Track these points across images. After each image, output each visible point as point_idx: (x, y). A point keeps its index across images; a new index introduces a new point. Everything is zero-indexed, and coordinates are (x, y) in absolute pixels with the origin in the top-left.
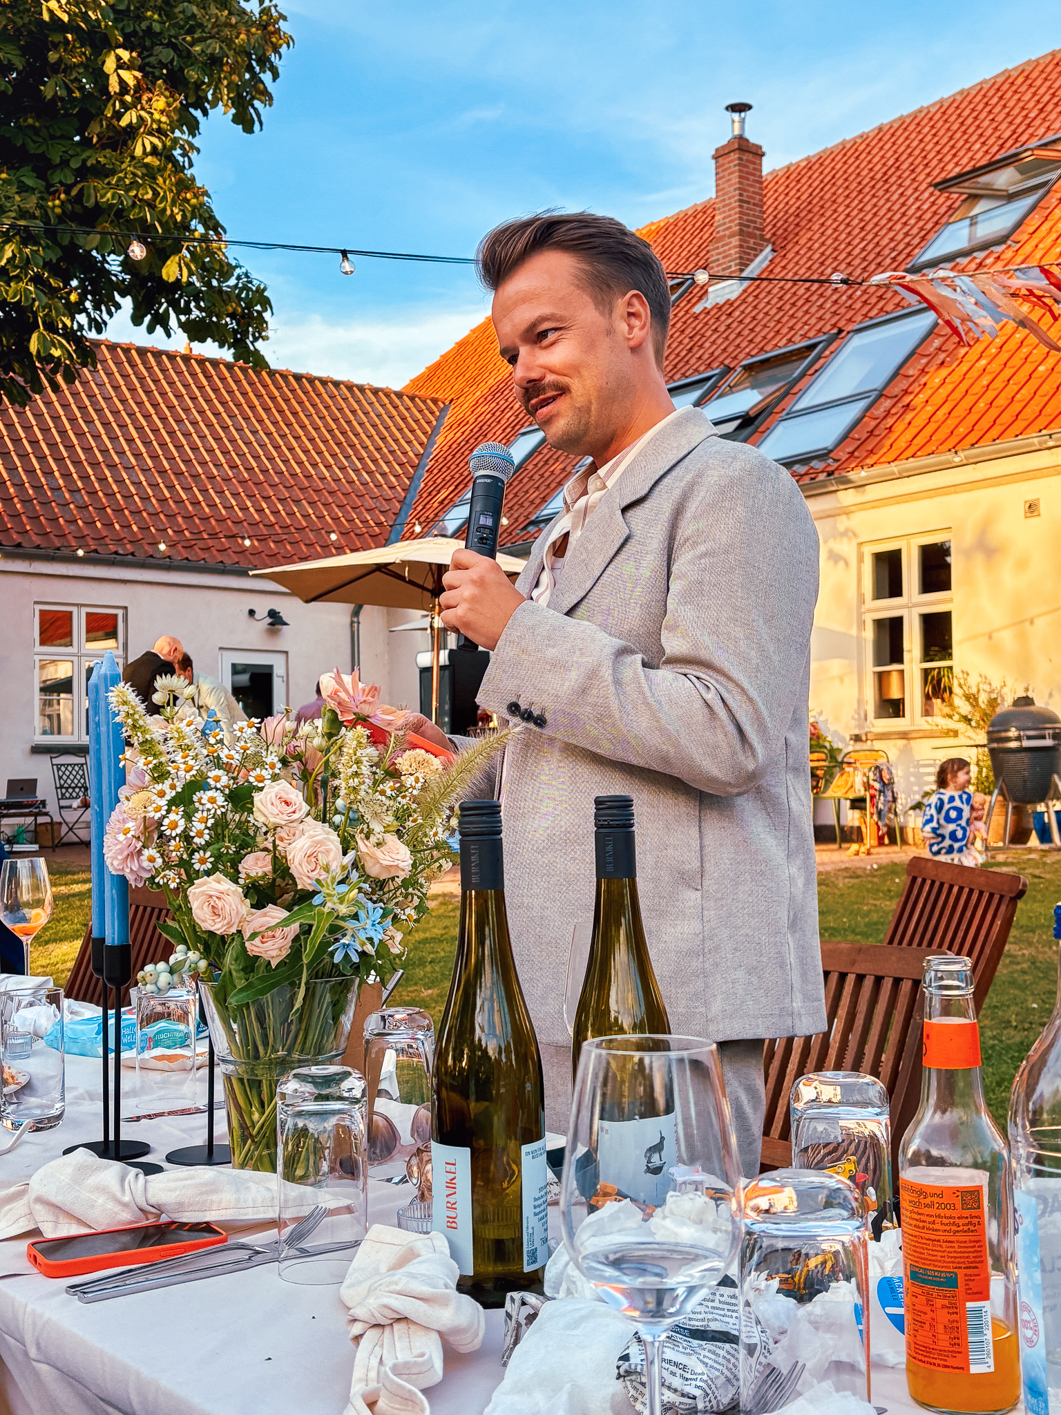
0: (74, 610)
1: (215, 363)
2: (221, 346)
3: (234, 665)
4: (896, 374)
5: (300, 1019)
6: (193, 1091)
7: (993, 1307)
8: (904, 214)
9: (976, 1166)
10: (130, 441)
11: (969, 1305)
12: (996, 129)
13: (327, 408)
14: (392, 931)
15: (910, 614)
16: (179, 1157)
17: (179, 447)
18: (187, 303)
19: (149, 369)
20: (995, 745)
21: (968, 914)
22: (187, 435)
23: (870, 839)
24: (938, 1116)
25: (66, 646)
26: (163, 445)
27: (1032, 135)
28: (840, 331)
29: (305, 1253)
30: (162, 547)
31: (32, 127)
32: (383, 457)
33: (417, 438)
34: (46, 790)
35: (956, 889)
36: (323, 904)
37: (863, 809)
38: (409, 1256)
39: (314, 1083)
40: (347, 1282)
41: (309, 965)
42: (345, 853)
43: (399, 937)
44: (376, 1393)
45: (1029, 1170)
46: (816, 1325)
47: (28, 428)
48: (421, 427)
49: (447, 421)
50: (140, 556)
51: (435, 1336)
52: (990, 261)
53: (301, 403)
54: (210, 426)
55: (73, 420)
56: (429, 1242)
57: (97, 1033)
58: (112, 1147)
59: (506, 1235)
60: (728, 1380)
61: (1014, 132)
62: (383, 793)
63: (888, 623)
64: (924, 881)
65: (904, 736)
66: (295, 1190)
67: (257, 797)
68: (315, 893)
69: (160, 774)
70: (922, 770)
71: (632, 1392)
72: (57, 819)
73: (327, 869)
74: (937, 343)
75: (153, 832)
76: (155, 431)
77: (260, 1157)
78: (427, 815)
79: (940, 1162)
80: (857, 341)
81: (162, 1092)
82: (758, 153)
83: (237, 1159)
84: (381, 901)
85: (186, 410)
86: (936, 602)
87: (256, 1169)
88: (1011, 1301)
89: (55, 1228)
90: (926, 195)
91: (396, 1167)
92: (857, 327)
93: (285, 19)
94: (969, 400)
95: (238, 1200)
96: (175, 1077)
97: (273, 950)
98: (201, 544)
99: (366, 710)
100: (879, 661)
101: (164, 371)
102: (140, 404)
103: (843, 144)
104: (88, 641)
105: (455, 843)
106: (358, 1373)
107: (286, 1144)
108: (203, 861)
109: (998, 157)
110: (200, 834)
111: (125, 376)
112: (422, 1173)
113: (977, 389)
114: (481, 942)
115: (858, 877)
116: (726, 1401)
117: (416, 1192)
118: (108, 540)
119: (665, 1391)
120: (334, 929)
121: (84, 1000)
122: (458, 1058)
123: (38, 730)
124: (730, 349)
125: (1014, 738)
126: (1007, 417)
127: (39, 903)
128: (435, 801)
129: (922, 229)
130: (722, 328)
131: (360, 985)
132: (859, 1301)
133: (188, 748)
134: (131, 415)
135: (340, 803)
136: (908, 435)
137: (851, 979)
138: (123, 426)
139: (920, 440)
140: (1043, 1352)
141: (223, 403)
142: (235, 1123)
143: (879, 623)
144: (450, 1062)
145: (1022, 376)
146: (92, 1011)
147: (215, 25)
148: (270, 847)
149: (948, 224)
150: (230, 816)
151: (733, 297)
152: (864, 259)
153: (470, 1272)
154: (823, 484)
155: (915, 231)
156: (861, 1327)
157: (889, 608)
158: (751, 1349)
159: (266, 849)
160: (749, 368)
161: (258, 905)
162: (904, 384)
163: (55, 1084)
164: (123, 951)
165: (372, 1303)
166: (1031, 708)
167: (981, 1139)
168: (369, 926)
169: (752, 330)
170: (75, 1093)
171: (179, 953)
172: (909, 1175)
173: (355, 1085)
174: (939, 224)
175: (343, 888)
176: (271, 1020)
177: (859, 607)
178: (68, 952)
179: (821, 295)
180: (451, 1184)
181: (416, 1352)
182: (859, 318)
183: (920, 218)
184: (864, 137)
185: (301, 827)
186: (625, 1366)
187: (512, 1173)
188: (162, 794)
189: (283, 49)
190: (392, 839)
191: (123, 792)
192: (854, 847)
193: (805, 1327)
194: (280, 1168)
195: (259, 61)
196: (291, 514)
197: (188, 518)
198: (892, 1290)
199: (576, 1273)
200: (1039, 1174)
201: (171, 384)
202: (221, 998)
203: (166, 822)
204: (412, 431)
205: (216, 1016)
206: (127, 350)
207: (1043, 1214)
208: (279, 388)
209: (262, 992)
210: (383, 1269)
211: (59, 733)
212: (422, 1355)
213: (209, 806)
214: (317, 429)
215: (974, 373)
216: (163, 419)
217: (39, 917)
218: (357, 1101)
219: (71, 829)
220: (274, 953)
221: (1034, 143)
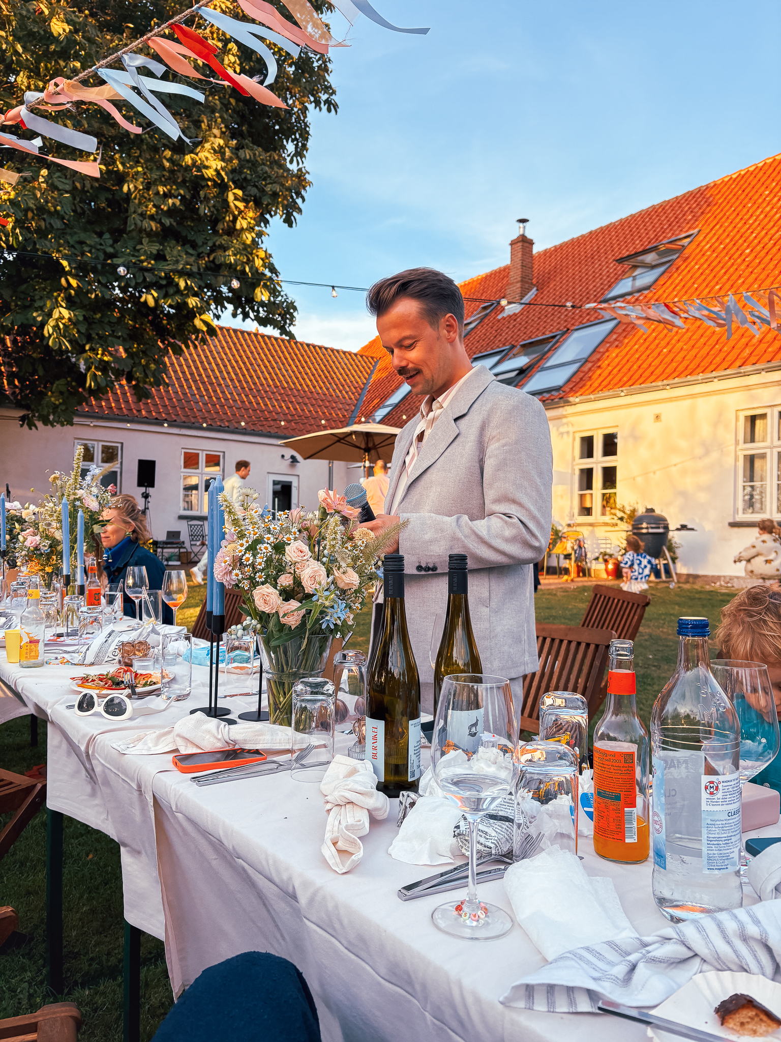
0: (200, 452)
1: (269, 337)
2: (274, 328)
3: (274, 481)
4: (595, 351)
5: (304, 654)
6: (252, 684)
7: (637, 810)
8: (601, 274)
9: (631, 741)
10: (228, 373)
11: (626, 809)
12: (647, 234)
13: (321, 360)
14: (349, 614)
15: (597, 466)
16: (245, 717)
17: (251, 377)
18: (258, 308)
19: (238, 339)
20: (635, 531)
21: (622, 613)
22: (255, 371)
23: (573, 574)
24: (614, 717)
25: (196, 469)
26: (244, 375)
27: (665, 237)
28: (568, 329)
29: (303, 766)
30: (243, 424)
31: (189, 226)
32: (347, 384)
33: (363, 375)
34: (184, 537)
35: (616, 601)
36: (318, 600)
37: (570, 559)
38: (354, 772)
39: (310, 686)
40: (322, 783)
41: (309, 630)
42: (328, 577)
43: (352, 616)
44: (337, 838)
45: (660, 747)
46: (550, 816)
47: (181, 366)
48: (365, 370)
49: (378, 367)
50: (232, 428)
51: (366, 811)
52: (641, 298)
53: (309, 357)
54: (266, 367)
55: (202, 362)
56: (363, 765)
57: (207, 655)
58: (213, 710)
59: (400, 762)
60: (507, 840)
61: (656, 235)
62: (347, 548)
63: (586, 471)
64: (601, 596)
65: (591, 525)
66: (300, 736)
67: (287, 548)
68: (313, 595)
69: (241, 535)
70: (600, 542)
71: (461, 844)
72: (189, 550)
73: (320, 584)
74: (615, 336)
75: (238, 562)
76: (240, 369)
77: (283, 719)
78: (367, 559)
79: (615, 739)
80: (576, 335)
81: (237, 684)
82: (531, 243)
83: (272, 719)
84: (344, 599)
85: (255, 359)
86: (610, 461)
87: (281, 724)
88: (646, 807)
89: (185, 750)
90: (612, 265)
91: (348, 725)
92: (576, 327)
93: (309, 173)
94: (629, 364)
95: (272, 739)
96: (243, 677)
97: (293, 621)
98: (260, 423)
99: (340, 508)
100: (581, 489)
101: (245, 340)
102: (233, 356)
103: (572, 240)
104: (206, 466)
105: (380, 573)
106: (328, 828)
107: (296, 714)
108: (260, 577)
109: (648, 247)
110: (260, 564)
111: (227, 342)
112: (360, 731)
113: (633, 359)
114: (393, 624)
115: (567, 591)
116: (505, 850)
117: (357, 739)
118: (217, 420)
119: (478, 845)
120: (322, 612)
121: (200, 638)
122: (380, 676)
123: (182, 508)
124: (515, 337)
125: (645, 528)
126: (647, 374)
127: (180, 591)
128: (371, 553)
129: (609, 282)
130: (511, 327)
131: (332, 639)
132: (573, 804)
133: (255, 523)
134: (229, 361)
135: (326, 552)
136: (599, 381)
137: (565, 642)
138: (225, 366)
139: (605, 383)
140: (664, 837)
141: (273, 356)
142: (271, 702)
143: (582, 471)
144: (376, 679)
145: (655, 354)
146: (204, 644)
147: (276, 177)
148: (293, 572)
149: (622, 279)
150: (274, 556)
151: (517, 311)
152: (581, 295)
153: (383, 780)
154: (557, 403)
155: (606, 282)
156: (573, 817)
157: (587, 463)
158: (519, 826)
159: (290, 573)
160: (523, 346)
161: (286, 600)
162: (598, 356)
163: (187, 679)
164: (222, 618)
165: (336, 794)
166: (654, 514)
167: (633, 728)
168: (339, 612)
169: (526, 328)
170: (196, 683)
171: (247, 621)
172: (598, 744)
173: (330, 688)
174: (618, 279)
175: (327, 593)
176: (290, 653)
177: (572, 463)
178: (194, 613)
179: (559, 312)
180: (375, 738)
181: (357, 819)
182: (577, 323)
183: (608, 276)
184: (583, 236)
185: (307, 563)
186: (457, 831)
187: (404, 734)
188: (242, 545)
189: (308, 188)
190: (350, 570)
191: (224, 543)
192: (566, 577)
193: (546, 817)
194: (293, 725)
195: (296, 193)
196: (303, 410)
197: (255, 410)
198: (588, 799)
199: (435, 784)
200: (664, 749)
201: (248, 346)
202: (267, 642)
203: (244, 558)
204: (361, 372)
205: (264, 651)
206: (228, 330)
207: (665, 769)
208: (299, 350)
209: (287, 641)
210: (341, 777)
211: (191, 510)
212: (360, 821)
213: (265, 551)
214: (316, 370)
215: (632, 352)
216: (244, 363)
217: (181, 598)
218: (331, 695)
219: (196, 555)
220: (293, 623)
221: (665, 241)
